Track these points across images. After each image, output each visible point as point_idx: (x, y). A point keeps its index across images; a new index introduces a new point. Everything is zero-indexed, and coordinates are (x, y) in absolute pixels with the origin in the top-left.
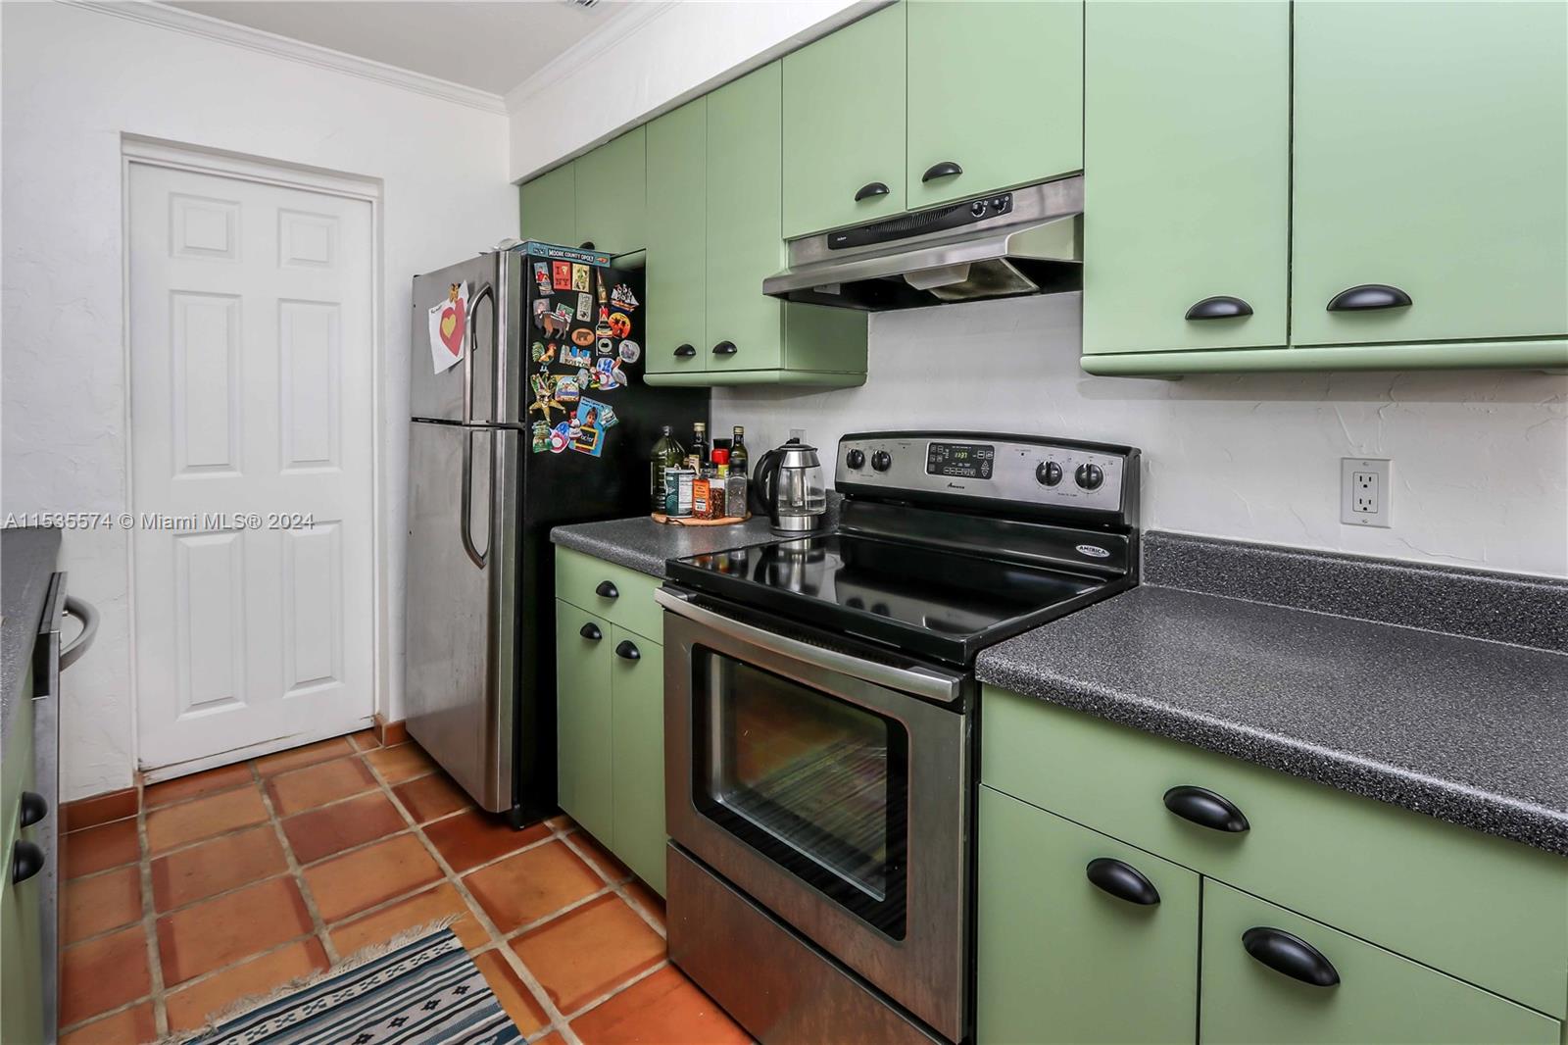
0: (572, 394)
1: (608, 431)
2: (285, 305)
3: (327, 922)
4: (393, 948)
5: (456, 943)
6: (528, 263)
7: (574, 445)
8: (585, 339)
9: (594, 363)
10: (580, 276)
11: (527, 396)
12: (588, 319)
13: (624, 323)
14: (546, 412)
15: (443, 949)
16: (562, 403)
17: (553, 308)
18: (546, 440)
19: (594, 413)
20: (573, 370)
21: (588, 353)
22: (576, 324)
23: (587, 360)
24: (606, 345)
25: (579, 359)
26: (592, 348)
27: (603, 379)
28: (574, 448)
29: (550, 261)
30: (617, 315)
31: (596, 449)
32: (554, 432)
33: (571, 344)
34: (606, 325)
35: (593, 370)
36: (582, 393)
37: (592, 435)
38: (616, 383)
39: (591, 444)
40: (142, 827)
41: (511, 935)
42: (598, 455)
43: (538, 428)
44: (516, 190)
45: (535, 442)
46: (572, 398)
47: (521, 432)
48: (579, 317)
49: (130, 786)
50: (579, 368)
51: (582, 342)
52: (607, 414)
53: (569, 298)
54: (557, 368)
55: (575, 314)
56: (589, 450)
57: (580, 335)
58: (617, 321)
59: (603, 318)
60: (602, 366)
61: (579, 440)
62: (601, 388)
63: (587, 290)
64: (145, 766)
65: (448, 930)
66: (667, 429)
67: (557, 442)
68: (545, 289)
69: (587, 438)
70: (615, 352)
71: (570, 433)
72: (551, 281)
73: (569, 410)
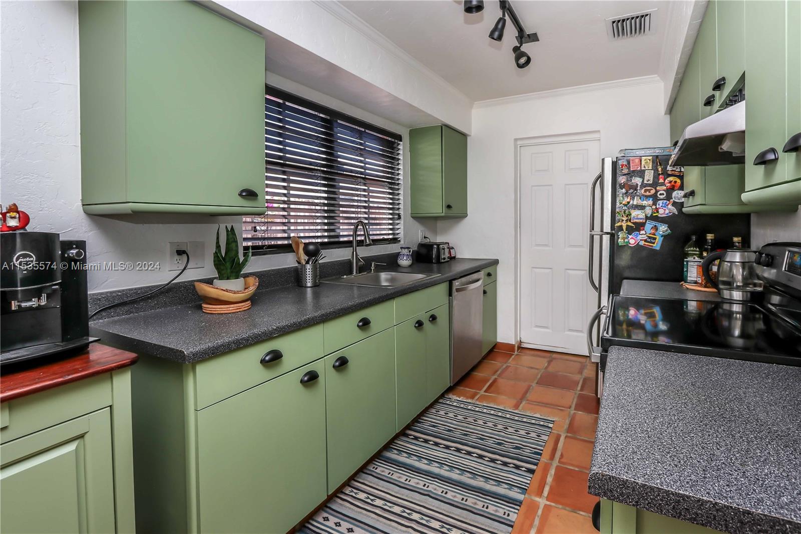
0: (641, 219)
1: (665, 237)
2: (567, 186)
3: (527, 400)
4: (534, 416)
5: (551, 425)
6: (614, 164)
7: (642, 243)
8: (650, 192)
9: (655, 204)
10: (646, 162)
11: (615, 220)
12: (651, 182)
13: (675, 182)
14: (624, 228)
15: (546, 424)
16: (633, 223)
17: (631, 179)
18: (626, 240)
19: (656, 228)
20: (642, 208)
21: (651, 199)
22: (644, 185)
23: (650, 202)
24: (663, 194)
25: (645, 202)
26: (654, 196)
27: (661, 211)
28: (642, 245)
29: (628, 158)
30: (671, 179)
31: (657, 246)
32: (630, 237)
33: (641, 195)
34: (663, 184)
35: (654, 207)
36: (647, 218)
37: (655, 239)
38: (670, 213)
39: (654, 243)
40: (513, 357)
41: (569, 435)
42: (658, 248)
43: (621, 234)
45: (619, 240)
46: (641, 221)
47: (612, 237)
48: (645, 182)
49: (514, 343)
50: (645, 206)
51: (648, 193)
52: (663, 228)
53: (640, 173)
54: (632, 206)
55: (643, 181)
56: (652, 246)
57: (646, 191)
58: (670, 182)
59: (661, 181)
60: (661, 205)
61: (645, 241)
62: (659, 216)
63: (650, 168)
64: (522, 341)
65: (553, 421)
67: (632, 241)
68: (625, 171)
69: (652, 239)
70: (669, 197)
71: (640, 237)
72: (629, 168)
73: (639, 227)
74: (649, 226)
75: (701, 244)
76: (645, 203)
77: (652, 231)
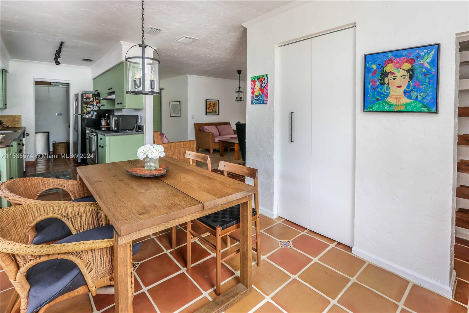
1: (96, 115)
6: (82, 95)
7: (90, 117)
9: (93, 107)
10: (91, 96)
11: (82, 110)
12: (92, 101)
14: (85, 113)
16: (88, 112)
17: (86, 100)
19: (93, 113)
20: (90, 108)
22: (90, 102)
23: (92, 106)
24: (95, 104)
26: (93, 105)
27: (95, 109)
29: (86, 94)
30: (97, 100)
31: (94, 117)
32: (87, 115)
33: (89, 104)
34: (95, 102)
36: (91, 110)
38: (97, 109)
42: (94, 118)
43: (84, 115)
44: (92, 80)
47: (82, 116)
51: (91, 104)
52: (95, 113)
53: (89, 98)
54: (87, 107)
55: (90, 100)
57: (91, 103)
58: (97, 101)
59: (95, 101)
60: (95, 107)
61: (91, 116)
66: (107, 115)
67: (88, 117)
68: (85, 97)
69: (92, 116)
70: (97, 105)
71: (90, 115)
72: (86, 97)
73: (89, 113)
74: (92, 112)
75: (105, 117)
76: (90, 106)
77: (93, 114)
